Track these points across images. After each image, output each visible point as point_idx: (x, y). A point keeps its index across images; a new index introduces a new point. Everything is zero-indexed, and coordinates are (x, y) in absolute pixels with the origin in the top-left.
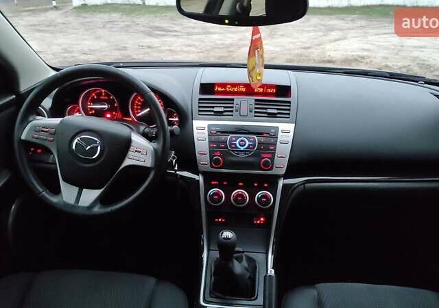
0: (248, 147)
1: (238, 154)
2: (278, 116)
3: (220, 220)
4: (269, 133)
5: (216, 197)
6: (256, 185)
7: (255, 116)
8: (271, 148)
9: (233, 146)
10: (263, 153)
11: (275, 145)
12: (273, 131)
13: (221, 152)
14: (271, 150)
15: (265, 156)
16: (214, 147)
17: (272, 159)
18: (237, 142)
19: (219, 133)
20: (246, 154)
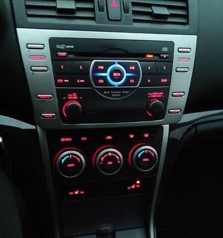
0: (127, 82)
1: (110, 95)
2: (169, 20)
3: (76, 193)
4: (158, 55)
5: (73, 165)
6: (132, 136)
7: (135, 21)
8: (163, 81)
9: (101, 81)
10: (152, 91)
11: (168, 75)
12: (165, 49)
13: (79, 93)
14: (164, 84)
15: (154, 95)
16: (64, 84)
17: (165, 100)
18: (107, 74)
19: (71, 56)
20: (122, 95)
